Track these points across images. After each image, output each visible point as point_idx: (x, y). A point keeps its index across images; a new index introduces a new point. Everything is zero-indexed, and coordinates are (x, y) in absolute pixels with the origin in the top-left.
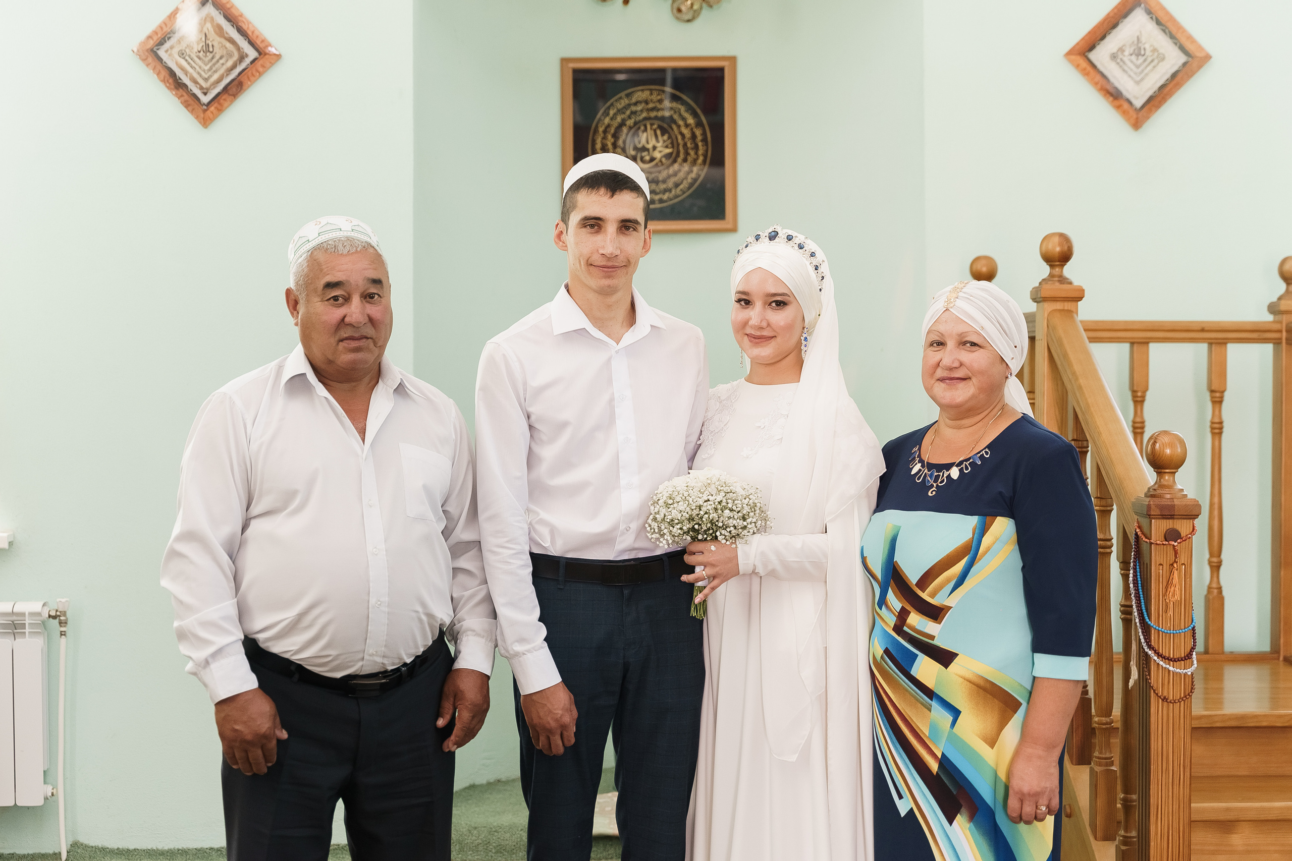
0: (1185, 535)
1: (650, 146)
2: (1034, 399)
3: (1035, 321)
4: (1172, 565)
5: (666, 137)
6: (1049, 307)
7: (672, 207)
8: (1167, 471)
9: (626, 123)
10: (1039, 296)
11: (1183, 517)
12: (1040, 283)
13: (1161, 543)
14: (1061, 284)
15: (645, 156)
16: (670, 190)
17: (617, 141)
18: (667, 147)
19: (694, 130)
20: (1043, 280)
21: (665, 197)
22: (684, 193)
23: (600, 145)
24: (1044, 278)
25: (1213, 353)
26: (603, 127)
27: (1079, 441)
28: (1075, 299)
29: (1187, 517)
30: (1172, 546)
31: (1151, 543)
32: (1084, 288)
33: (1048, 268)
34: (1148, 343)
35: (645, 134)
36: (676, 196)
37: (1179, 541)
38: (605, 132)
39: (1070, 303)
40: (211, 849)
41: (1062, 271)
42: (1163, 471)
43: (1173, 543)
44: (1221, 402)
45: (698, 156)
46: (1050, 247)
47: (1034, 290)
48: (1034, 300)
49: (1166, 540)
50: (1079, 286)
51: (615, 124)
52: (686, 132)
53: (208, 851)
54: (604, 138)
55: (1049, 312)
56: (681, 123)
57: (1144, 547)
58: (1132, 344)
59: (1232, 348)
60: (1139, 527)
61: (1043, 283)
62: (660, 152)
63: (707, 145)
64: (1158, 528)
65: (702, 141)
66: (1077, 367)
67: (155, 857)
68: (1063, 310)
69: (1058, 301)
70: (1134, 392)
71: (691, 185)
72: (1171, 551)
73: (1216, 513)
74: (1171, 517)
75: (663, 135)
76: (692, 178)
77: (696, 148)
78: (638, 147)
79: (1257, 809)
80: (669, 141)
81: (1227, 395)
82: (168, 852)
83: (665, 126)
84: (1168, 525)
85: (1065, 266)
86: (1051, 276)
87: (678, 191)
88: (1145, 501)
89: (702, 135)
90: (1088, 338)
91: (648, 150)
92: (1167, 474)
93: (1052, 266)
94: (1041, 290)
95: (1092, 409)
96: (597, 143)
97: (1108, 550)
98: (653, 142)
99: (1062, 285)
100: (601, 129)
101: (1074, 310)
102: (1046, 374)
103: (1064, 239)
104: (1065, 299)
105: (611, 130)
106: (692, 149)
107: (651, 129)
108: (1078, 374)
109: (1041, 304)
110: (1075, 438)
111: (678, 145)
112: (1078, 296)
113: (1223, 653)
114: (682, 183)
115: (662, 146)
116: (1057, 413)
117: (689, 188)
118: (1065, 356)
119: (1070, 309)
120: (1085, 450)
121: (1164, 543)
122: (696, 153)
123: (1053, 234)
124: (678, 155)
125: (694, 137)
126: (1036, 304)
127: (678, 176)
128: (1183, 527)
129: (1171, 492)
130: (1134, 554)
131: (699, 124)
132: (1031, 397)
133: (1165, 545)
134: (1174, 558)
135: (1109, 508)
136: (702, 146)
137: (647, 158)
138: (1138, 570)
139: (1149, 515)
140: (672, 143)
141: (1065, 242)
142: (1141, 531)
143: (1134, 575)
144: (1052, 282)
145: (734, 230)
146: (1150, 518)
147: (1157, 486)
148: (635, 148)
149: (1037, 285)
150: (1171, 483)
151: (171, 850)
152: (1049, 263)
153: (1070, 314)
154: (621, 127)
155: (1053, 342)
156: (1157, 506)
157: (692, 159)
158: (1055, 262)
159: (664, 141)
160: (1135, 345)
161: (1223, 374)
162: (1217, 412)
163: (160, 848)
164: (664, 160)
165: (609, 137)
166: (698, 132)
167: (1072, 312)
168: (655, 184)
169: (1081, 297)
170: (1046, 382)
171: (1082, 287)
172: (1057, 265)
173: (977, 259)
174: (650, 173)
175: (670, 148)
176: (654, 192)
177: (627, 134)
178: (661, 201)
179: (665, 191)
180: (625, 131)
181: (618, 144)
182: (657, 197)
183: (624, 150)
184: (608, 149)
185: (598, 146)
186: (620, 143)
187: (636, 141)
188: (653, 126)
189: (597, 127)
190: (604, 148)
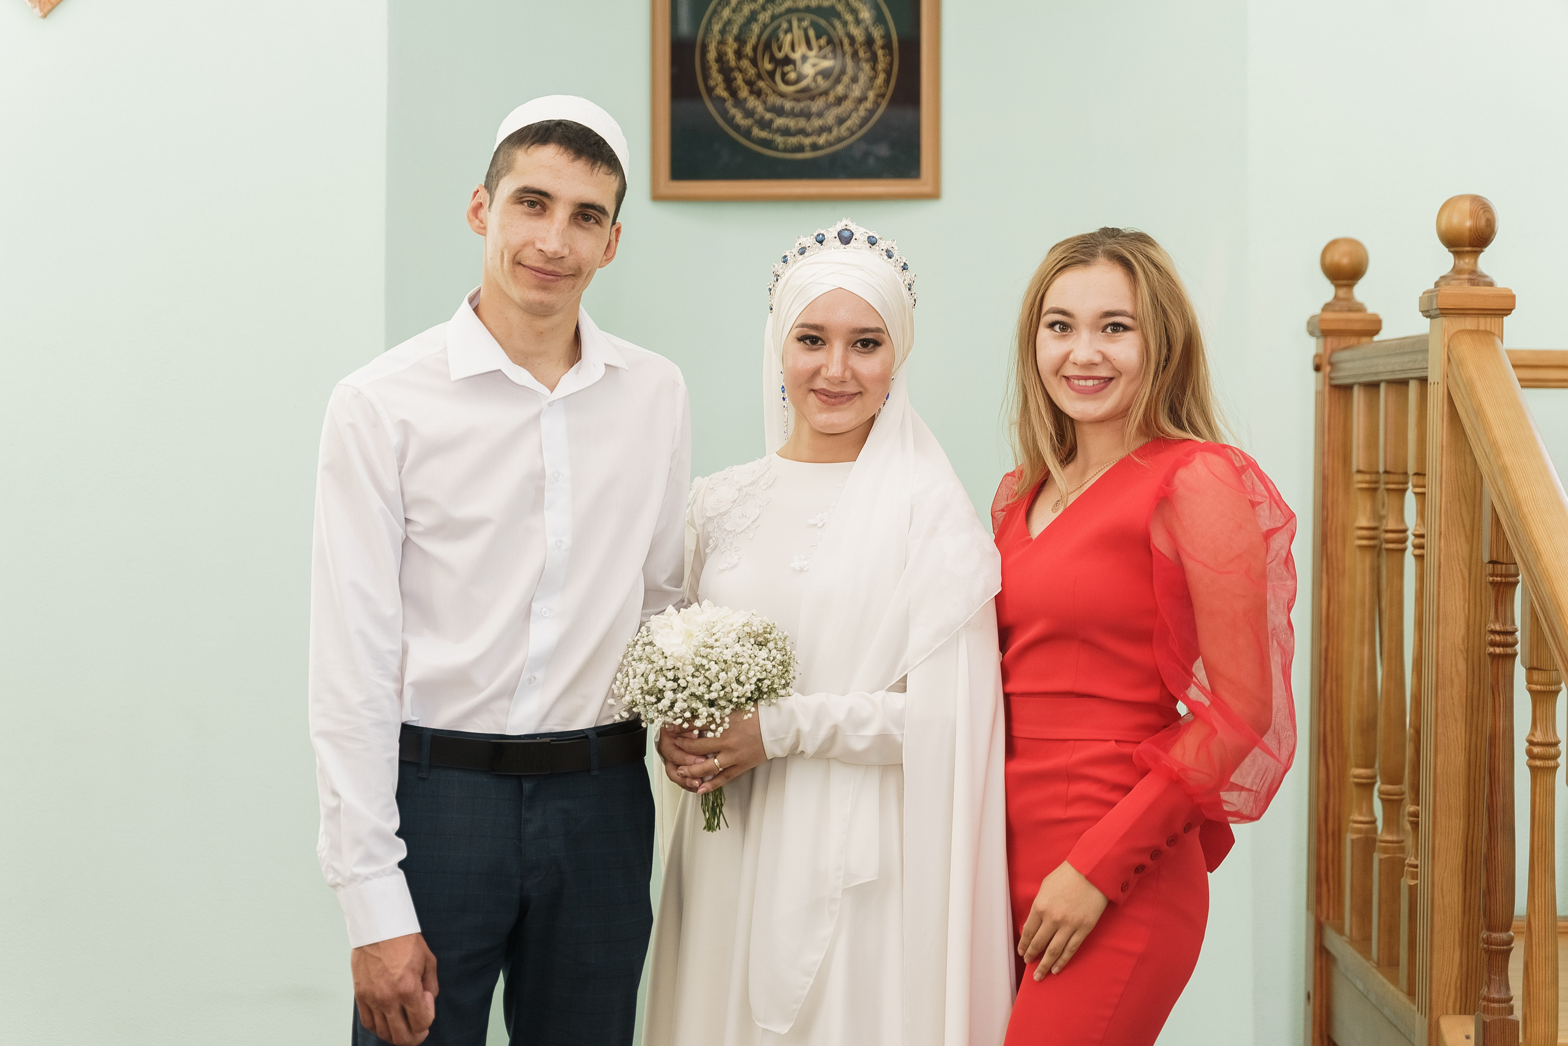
1: (796, 56)
2: (1425, 487)
3: (1427, 350)
5: (823, 41)
6: (1450, 325)
7: (834, 158)
10: (1435, 307)
12: (1437, 284)
14: (1473, 285)
15: (788, 72)
16: (829, 130)
17: (743, 47)
18: (825, 57)
19: (870, 30)
20: (1442, 277)
21: (822, 140)
22: (853, 133)
23: (715, 54)
24: (1443, 274)
26: (720, 24)
27: (1502, 564)
28: (1497, 312)
32: (1514, 292)
33: (1450, 256)
35: (789, 37)
36: (840, 140)
38: (723, 32)
39: (1488, 319)
41: (1476, 263)
45: (876, 72)
46: (1455, 219)
47: (1427, 295)
48: (1427, 313)
50: (1507, 289)
51: (739, 20)
52: (857, 32)
54: (722, 42)
55: (1452, 333)
56: (849, 17)
61: (1442, 283)
62: (814, 65)
63: (891, 54)
65: (883, 47)
66: (1499, 433)
68: (1477, 331)
69: (1467, 315)
71: (865, 121)
75: (818, 37)
76: (866, 110)
77: (874, 59)
78: (777, 57)
80: (829, 48)
83: (823, 22)
85: (1482, 254)
86: (1456, 270)
87: (843, 130)
89: (883, 37)
90: (1520, 380)
91: (793, 62)
93: (1457, 254)
94: (1437, 296)
95: (1525, 509)
96: (709, 51)
97: (1551, 763)
98: (801, 50)
99: (1472, 287)
100: (717, 27)
101: (1497, 333)
102: (1444, 444)
103: (1482, 207)
104: (1483, 312)
105: (733, 29)
106: (867, 61)
107: (799, 27)
108: (1501, 444)
109: (1439, 320)
110: (1495, 559)
111: (844, 54)
112: (1502, 308)
114: (849, 117)
115: (817, 56)
116: (1464, 514)
117: (861, 126)
118: (1479, 412)
119: (1488, 329)
120: (1511, 579)
122: (874, 68)
123: (1461, 198)
124: (843, 72)
125: (869, 42)
126: (1429, 319)
127: (843, 105)
131: (879, 19)
132: (1420, 483)
135: (1553, 688)
136: (884, 55)
137: (792, 76)
140: (834, 51)
141: (1482, 211)
144: (1459, 281)
145: (935, 195)
148: (773, 59)
149: (1432, 287)
152: (1453, 249)
153: (1491, 336)
154: (750, 24)
155: (1458, 385)
157: (866, 78)
158: (1464, 246)
159: (821, 48)
164: (819, 79)
165: (730, 40)
166: (877, 33)
167: (1493, 334)
168: (805, 119)
169: (1508, 308)
170: (1444, 460)
171: (1511, 291)
172: (1468, 252)
173: (1334, 243)
174: (798, 100)
175: (830, 59)
176: (802, 132)
177: (759, 37)
178: (815, 147)
179: (822, 130)
180: (756, 30)
181: (745, 53)
182: (807, 141)
183: (754, 62)
184: (728, 61)
185: (712, 55)
186: (748, 50)
187: (775, 48)
188: (803, 23)
189: (709, 22)
190: (721, 58)
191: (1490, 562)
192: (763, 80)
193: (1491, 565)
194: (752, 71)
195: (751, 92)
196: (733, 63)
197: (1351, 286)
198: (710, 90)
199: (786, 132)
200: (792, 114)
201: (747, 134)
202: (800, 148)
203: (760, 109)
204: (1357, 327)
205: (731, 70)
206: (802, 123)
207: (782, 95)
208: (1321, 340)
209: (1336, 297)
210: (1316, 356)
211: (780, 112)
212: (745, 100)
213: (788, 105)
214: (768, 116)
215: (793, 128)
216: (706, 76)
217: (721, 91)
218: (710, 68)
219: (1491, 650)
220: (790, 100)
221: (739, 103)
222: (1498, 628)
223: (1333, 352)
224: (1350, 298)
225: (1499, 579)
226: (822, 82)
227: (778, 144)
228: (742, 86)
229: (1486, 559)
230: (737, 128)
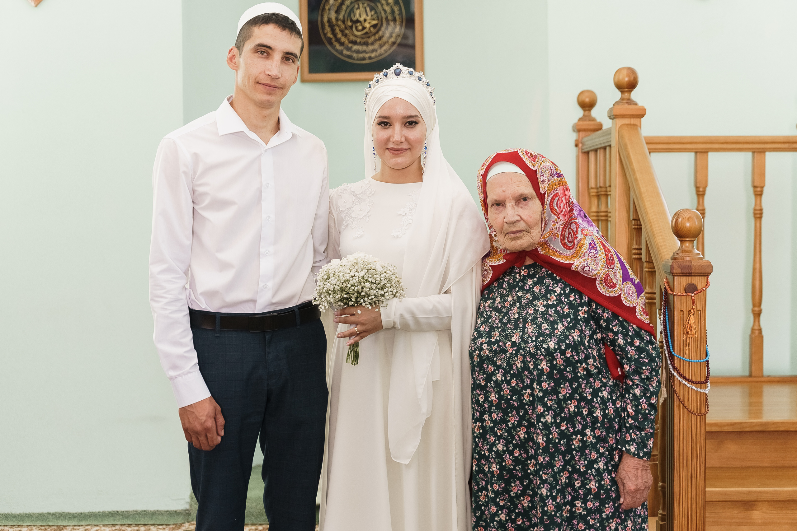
0: (700, 288)
1: (362, 19)
2: (610, 191)
3: (611, 134)
4: (690, 311)
5: (373, 13)
6: (620, 122)
8: (688, 239)
9: (345, 3)
10: (612, 114)
11: (699, 274)
12: (614, 105)
13: (682, 294)
14: (629, 105)
15: (358, 26)
16: (376, 50)
17: (339, 15)
18: (374, 19)
20: (616, 102)
23: (327, 19)
25: (756, 159)
26: (329, 6)
27: (637, 220)
28: (638, 116)
29: (702, 274)
30: (690, 297)
31: (674, 295)
32: (645, 107)
33: (620, 93)
34: (707, 152)
35: (358, 11)
36: (381, 55)
37: (695, 293)
38: (330, 10)
39: (635, 119)
40: (49, 513)
41: (630, 96)
42: (684, 239)
43: (691, 294)
44: (761, 195)
46: (621, 77)
47: (610, 109)
48: (610, 118)
49: (686, 293)
50: (642, 106)
51: (337, 4)
52: (387, 8)
53: (46, 515)
54: (330, 14)
55: (620, 126)
56: (384, 2)
57: (671, 298)
58: (696, 153)
59: (769, 156)
60: (668, 282)
61: (616, 105)
62: (369, 23)
63: (402, 17)
64: (679, 283)
65: (399, 15)
66: (636, 165)
67: (10, 519)
68: (630, 124)
69: (626, 117)
70: (697, 188)
71: (392, 46)
72: (690, 301)
73: (757, 275)
74: (690, 274)
75: (371, 11)
76: (391, 42)
77: (395, 20)
78: (353, 19)
79: (771, 492)
80: (375, 16)
81: (765, 190)
82: (19, 515)
83: (373, 4)
84: (687, 280)
85: (632, 92)
86: (622, 99)
87: (382, 51)
88: (670, 263)
89: (398, 10)
91: (360, 22)
92: (687, 242)
93: (622, 92)
94: (613, 110)
95: (643, 195)
96: (324, 17)
98: (364, 16)
100: (327, 8)
101: (638, 124)
103: (632, 72)
104: (632, 116)
105: (334, 8)
106: (392, 20)
107: (363, 7)
108: (636, 170)
109: (614, 120)
111: (382, 18)
112: (641, 114)
113: (762, 376)
114: (385, 45)
115: (371, 19)
117: (390, 49)
118: (628, 157)
119: (635, 123)
121: (684, 294)
122: (395, 24)
123: (624, 68)
124: (382, 25)
125: (393, 12)
126: (611, 120)
127: (382, 40)
128: (699, 282)
129: (690, 256)
130: (664, 303)
131: (396, 3)
133: (685, 296)
134: (692, 306)
136: (399, 18)
137: (360, 28)
138: (667, 314)
139: (673, 273)
140: (378, 17)
141: (631, 74)
142: (668, 285)
143: (663, 319)
144: (623, 103)
146: (673, 275)
147: (680, 251)
148: (352, 21)
149: (612, 106)
150: (690, 249)
151: (21, 514)
152: (620, 90)
153: (636, 127)
154: (342, 5)
155: (621, 148)
156: (678, 266)
157: (392, 28)
158: (624, 88)
159: (372, 16)
160: (698, 154)
161: (762, 174)
162: (758, 202)
163: (13, 512)
164: (372, 29)
165: (333, 13)
166: (396, 9)
168: (366, 46)
169: (644, 114)
170: (617, 178)
171: (644, 107)
172: (626, 91)
173: (582, 92)
174: (362, 38)
175: (376, 20)
176: (365, 52)
177: (346, 11)
178: (370, 58)
179: (373, 51)
180: (344, 8)
181: (340, 18)
182: (367, 56)
183: (344, 22)
184: (333, 22)
185: (325, 19)
186: (341, 17)
187: (352, 16)
188: (364, 5)
189: (324, 6)
190: (329, 21)
191: (634, 219)
192: (347, 29)
193: (633, 221)
194: (343, 26)
195: (343, 35)
196: (334, 23)
197: (590, 110)
198: (325, 34)
199: (358, 52)
200: (360, 44)
201: (341, 53)
202: (364, 59)
203: (346, 42)
204: (592, 127)
205: (334, 25)
206: (364, 48)
207: (356, 36)
208: (578, 134)
209: (584, 115)
210: (576, 141)
211: (355, 43)
212: (340, 38)
213: (359, 40)
214: (350, 45)
215: (361, 50)
216: (323, 29)
217: (330, 35)
218: (325, 25)
219: (634, 256)
220: (359, 38)
221: (338, 40)
222: (636, 247)
223: (582, 138)
224: (590, 115)
225: (637, 227)
226: (373, 30)
227: (354, 57)
228: (338, 33)
229: (631, 218)
230: (337, 51)
